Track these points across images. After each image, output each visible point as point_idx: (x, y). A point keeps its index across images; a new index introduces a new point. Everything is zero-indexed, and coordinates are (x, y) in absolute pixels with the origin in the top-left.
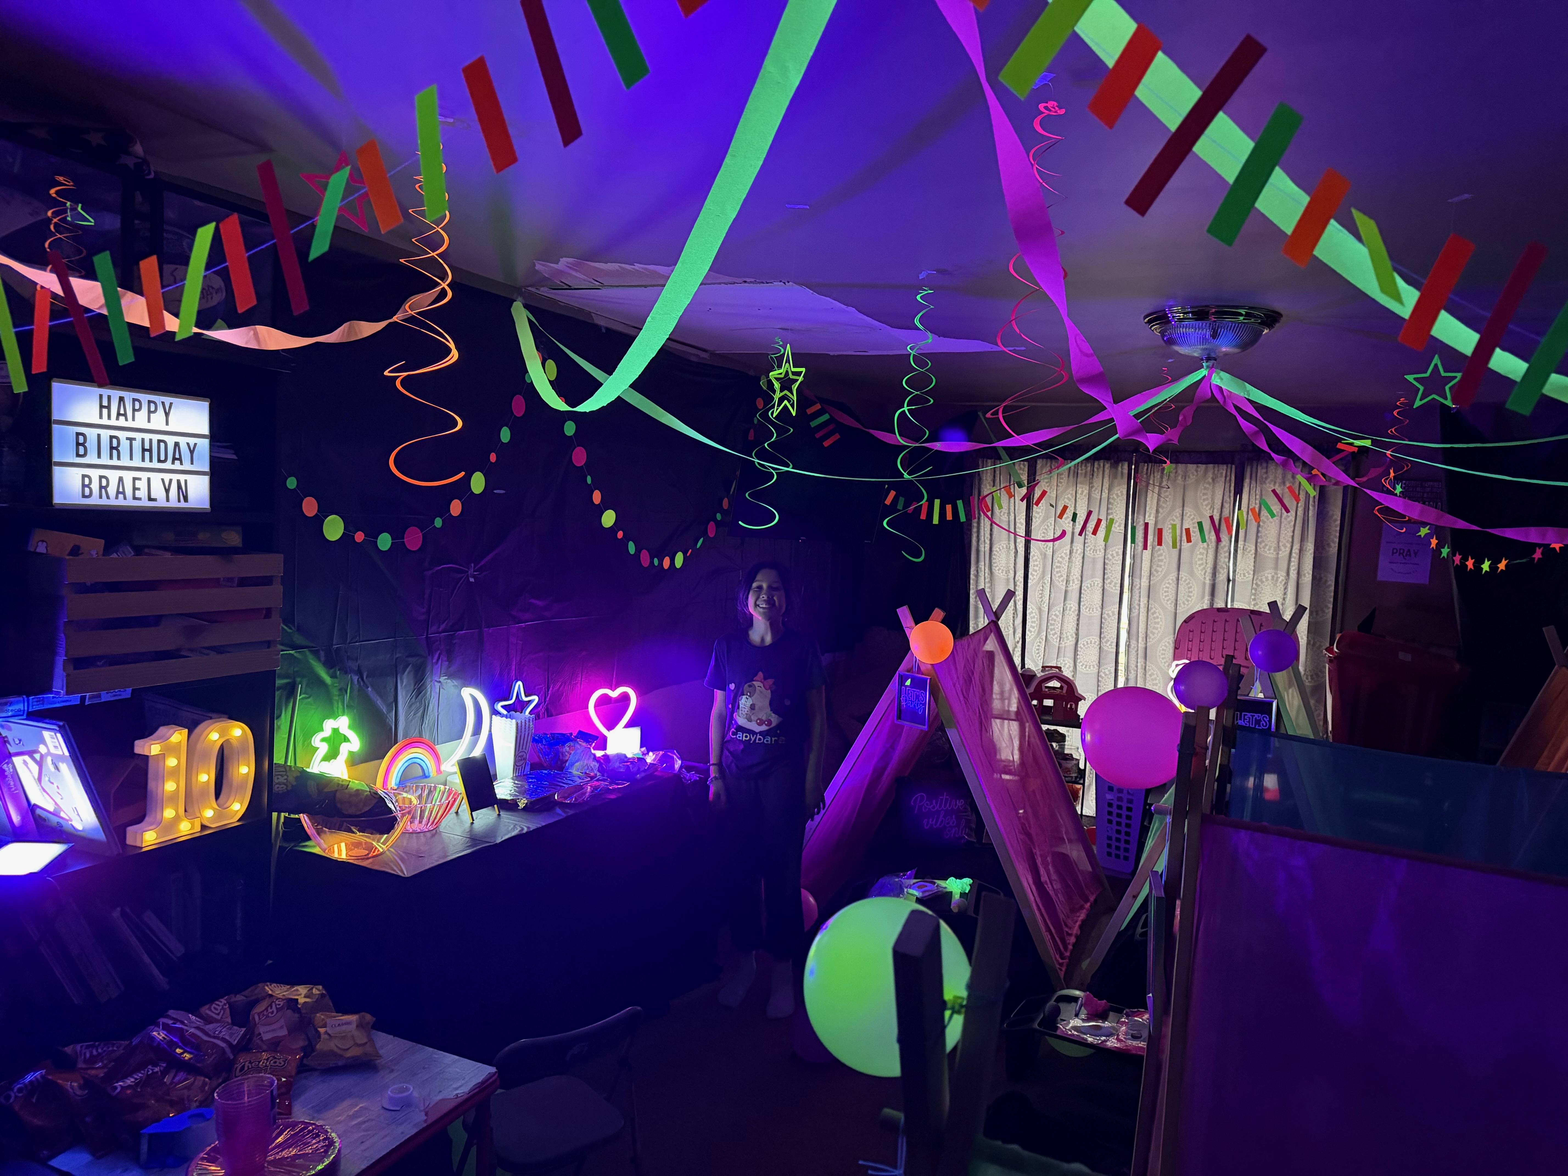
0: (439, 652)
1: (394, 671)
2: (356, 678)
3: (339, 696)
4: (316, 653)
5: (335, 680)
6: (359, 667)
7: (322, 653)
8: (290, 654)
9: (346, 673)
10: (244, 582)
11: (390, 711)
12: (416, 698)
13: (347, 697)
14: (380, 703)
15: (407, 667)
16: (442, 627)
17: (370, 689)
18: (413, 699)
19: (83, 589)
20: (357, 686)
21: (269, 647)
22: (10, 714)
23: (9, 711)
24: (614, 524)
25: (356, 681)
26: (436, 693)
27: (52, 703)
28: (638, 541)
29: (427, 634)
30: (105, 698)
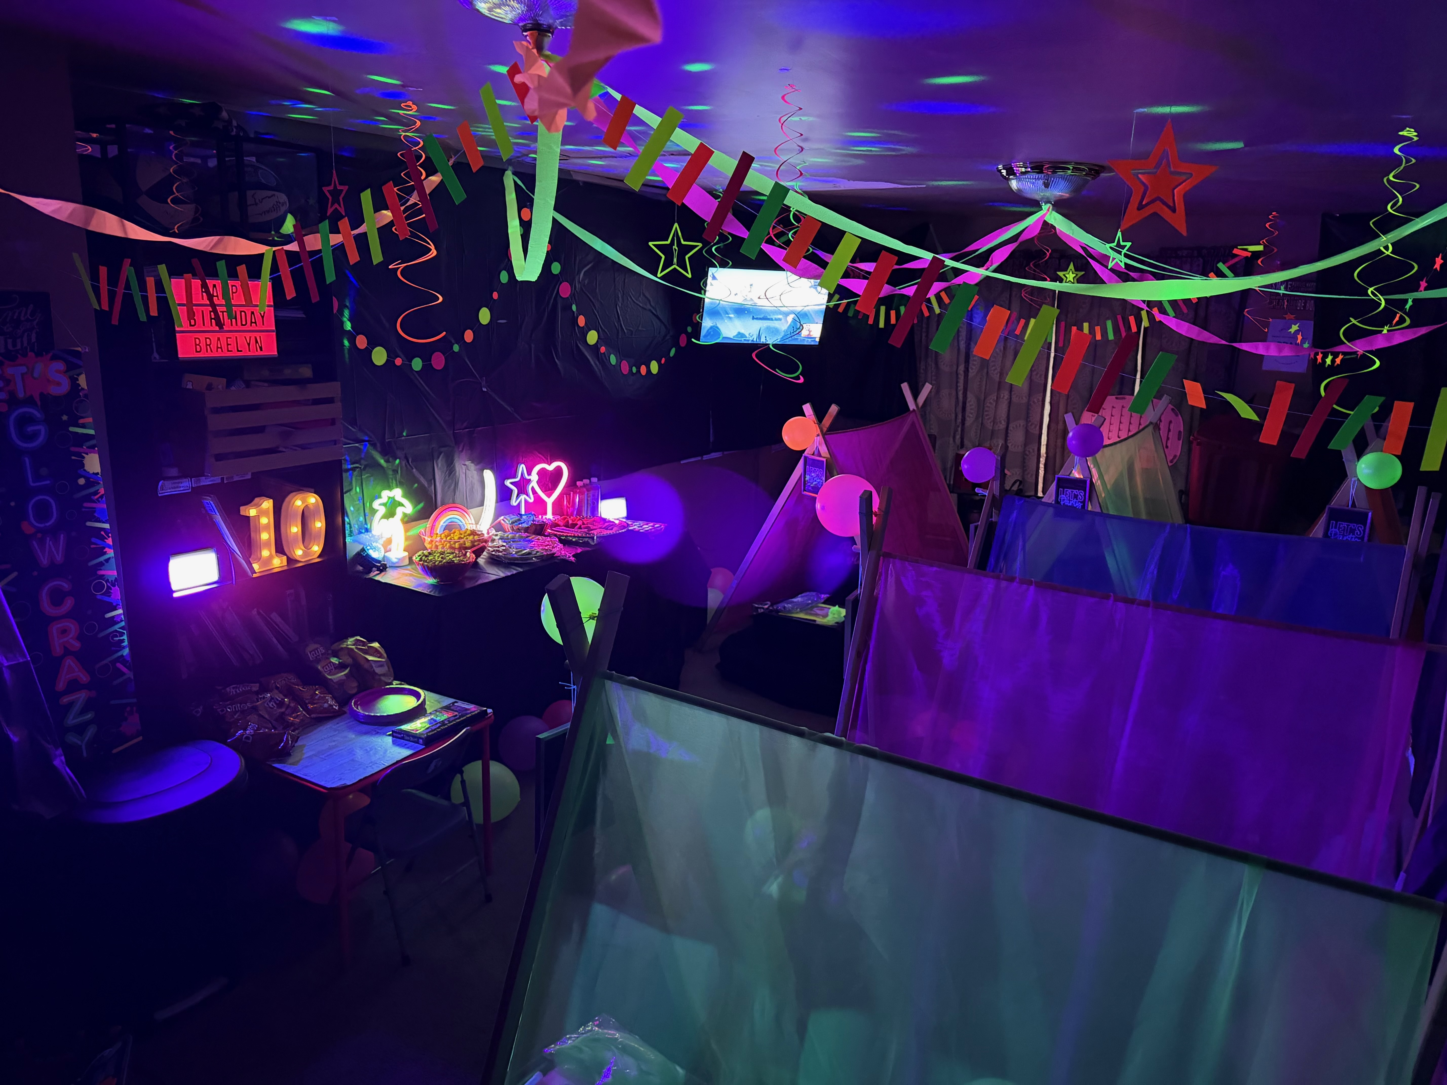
0: (463, 444)
1: (431, 457)
2: (403, 462)
3: (393, 475)
4: (374, 445)
5: (390, 464)
6: (405, 454)
7: (378, 445)
8: (354, 446)
9: (396, 459)
11: (430, 485)
12: (449, 476)
13: (399, 476)
14: (422, 480)
15: (440, 454)
16: (465, 424)
17: (414, 470)
18: (447, 477)
20: (405, 468)
21: (335, 444)
22: (182, 489)
23: (181, 487)
24: (597, 341)
25: (404, 465)
26: (463, 473)
27: (205, 482)
28: (618, 354)
29: (454, 430)
30: (236, 479)
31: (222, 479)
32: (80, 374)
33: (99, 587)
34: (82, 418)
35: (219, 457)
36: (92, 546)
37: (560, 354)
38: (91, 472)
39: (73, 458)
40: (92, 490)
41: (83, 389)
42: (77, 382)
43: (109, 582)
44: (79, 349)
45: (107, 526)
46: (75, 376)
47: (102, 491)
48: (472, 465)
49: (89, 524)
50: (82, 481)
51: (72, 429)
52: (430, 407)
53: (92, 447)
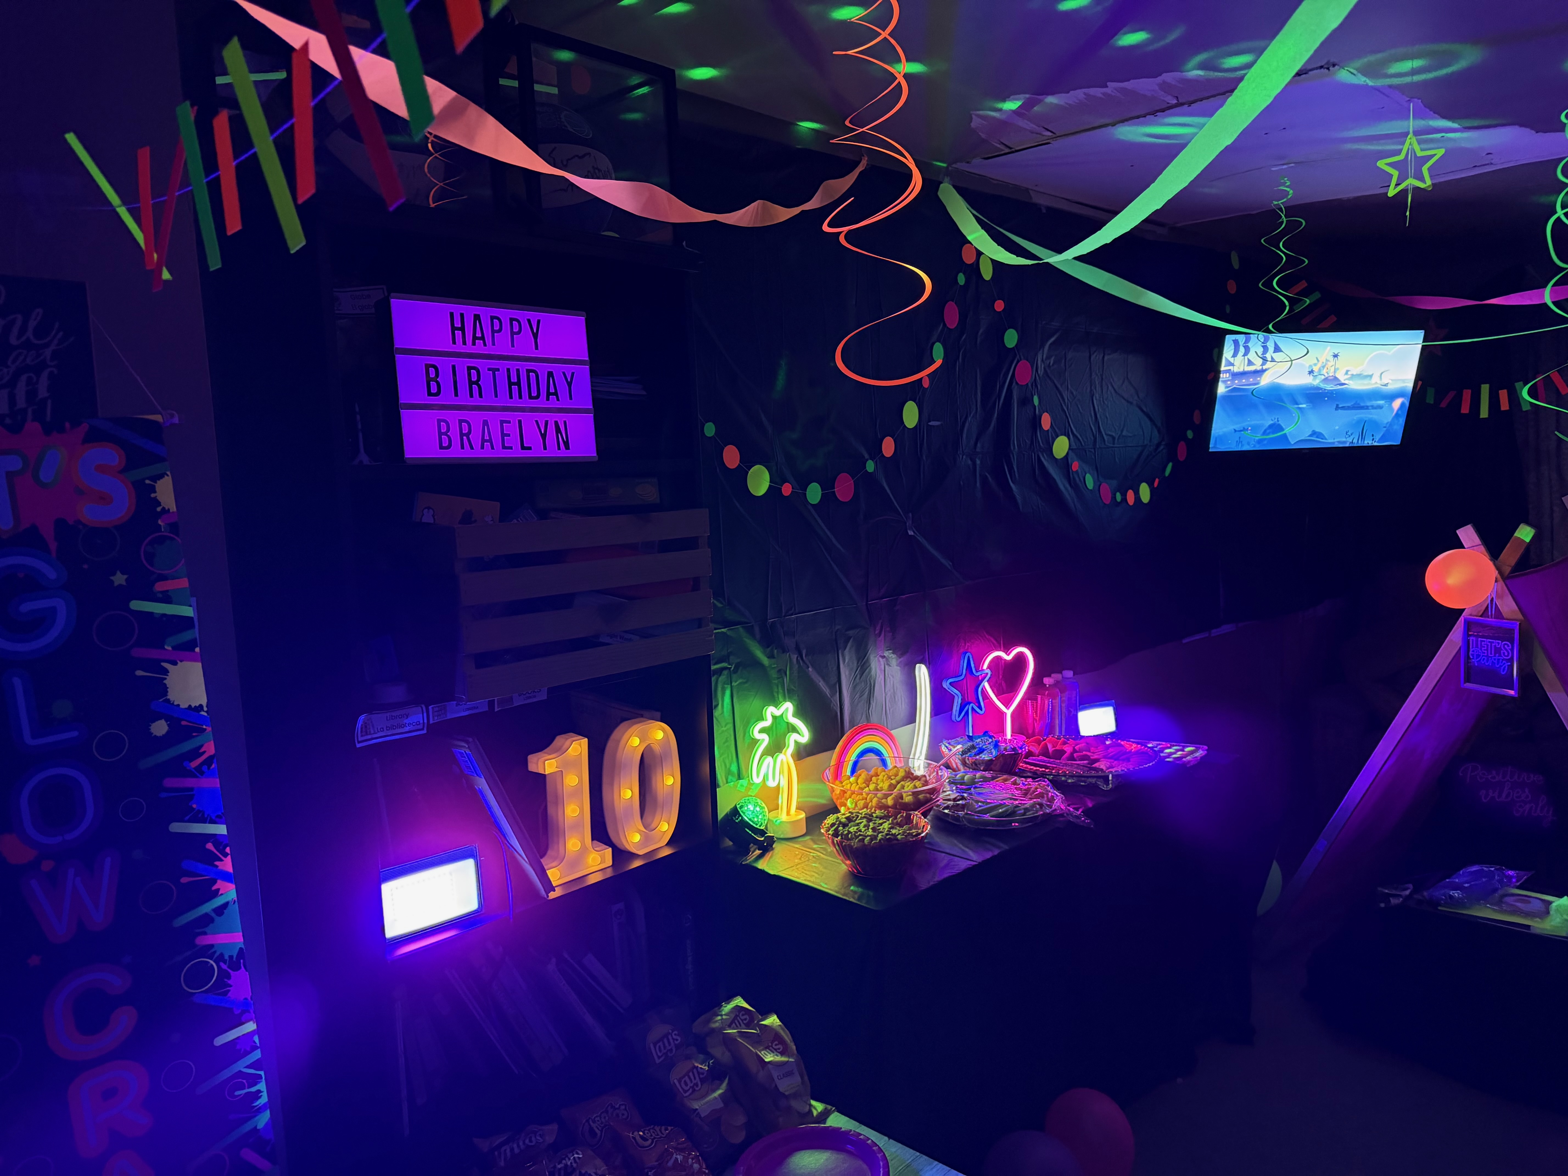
0: (881, 621)
1: (835, 646)
2: (794, 657)
3: (778, 679)
4: (750, 631)
5: (773, 660)
6: (796, 643)
7: (757, 629)
8: (723, 632)
9: (784, 651)
10: (667, 546)
11: (833, 694)
12: (861, 677)
13: (787, 680)
14: (822, 684)
15: (848, 642)
16: (883, 590)
17: (810, 669)
18: (858, 679)
19: (479, 565)
20: (797, 666)
21: (700, 626)
22: (407, 729)
23: (405, 726)
24: (1068, 453)
25: (795, 660)
26: (881, 670)
27: (456, 711)
28: (1095, 472)
29: (867, 601)
30: (518, 702)
31: (491, 704)
32: (161, 476)
33: (201, 974)
34: (163, 578)
35: (483, 660)
36: (184, 880)
37: (1017, 475)
38: (184, 705)
39: (139, 673)
40: (187, 746)
41: (165, 511)
42: (153, 495)
43: (225, 962)
44: (158, 418)
45: (221, 829)
46: (147, 482)
47: (210, 749)
48: (894, 656)
49: (177, 827)
50: (160, 728)
51: (137, 605)
52: (832, 563)
53: (188, 647)
